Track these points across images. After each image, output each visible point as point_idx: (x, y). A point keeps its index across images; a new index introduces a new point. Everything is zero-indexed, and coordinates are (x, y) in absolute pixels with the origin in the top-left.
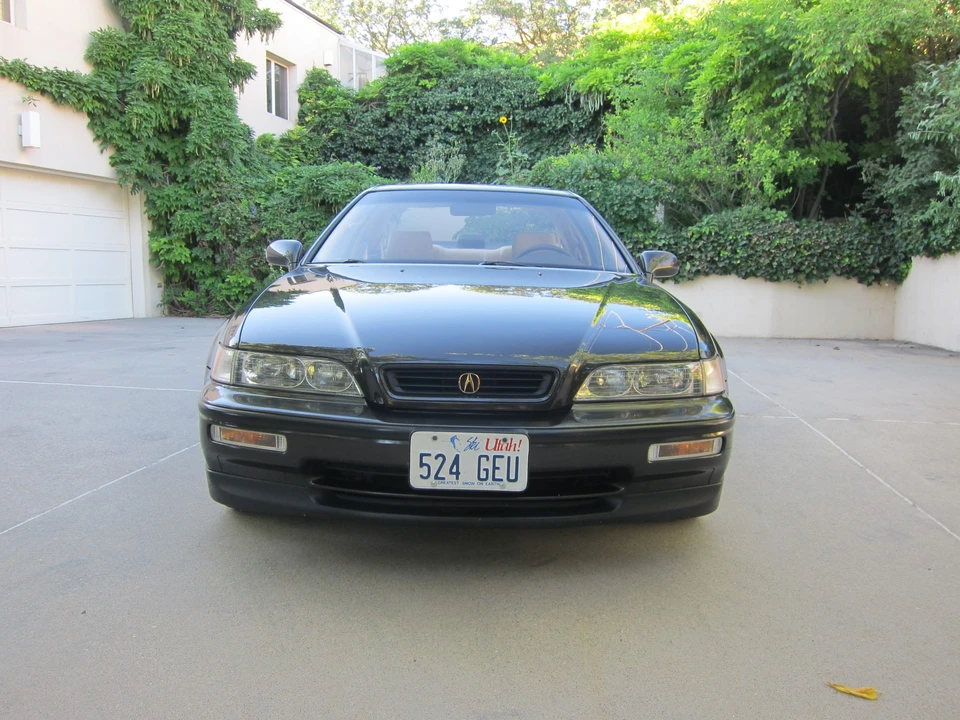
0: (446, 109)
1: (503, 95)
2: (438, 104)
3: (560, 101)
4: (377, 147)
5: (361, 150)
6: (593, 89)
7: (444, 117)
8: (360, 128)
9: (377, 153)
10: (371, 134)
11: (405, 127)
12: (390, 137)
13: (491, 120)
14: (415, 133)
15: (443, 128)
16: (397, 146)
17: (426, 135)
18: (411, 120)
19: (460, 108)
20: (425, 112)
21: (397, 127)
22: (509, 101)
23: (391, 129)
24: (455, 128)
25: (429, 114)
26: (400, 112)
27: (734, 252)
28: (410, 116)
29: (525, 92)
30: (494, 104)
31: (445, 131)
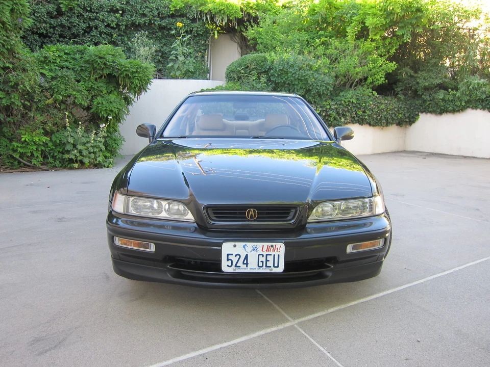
0: (107, 11)
1: (147, 7)
2: (100, 7)
3: (182, 16)
4: (50, 33)
5: (37, 33)
6: (222, 12)
7: (106, 16)
8: (37, 17)
9: (50, 37)
10: (45, 22)
11: (75, 20)
12: (62, 26)
13: (139, 22)
14: (84, 26)
15: (106, 24)
16: (67, 33)
17: (90, 28)
18: (80, 16)
19: (117, 11)
20: (90, 11)
21: (68, 20)
22: (151, 11)
23: (63, 20)
24: (113, 25)
25: (93, 13)
26: (71, 9)
27: (364, 112)
28: (79, 13)
29: (161, 7)
30: (141, 12)
31: (106, 26)
